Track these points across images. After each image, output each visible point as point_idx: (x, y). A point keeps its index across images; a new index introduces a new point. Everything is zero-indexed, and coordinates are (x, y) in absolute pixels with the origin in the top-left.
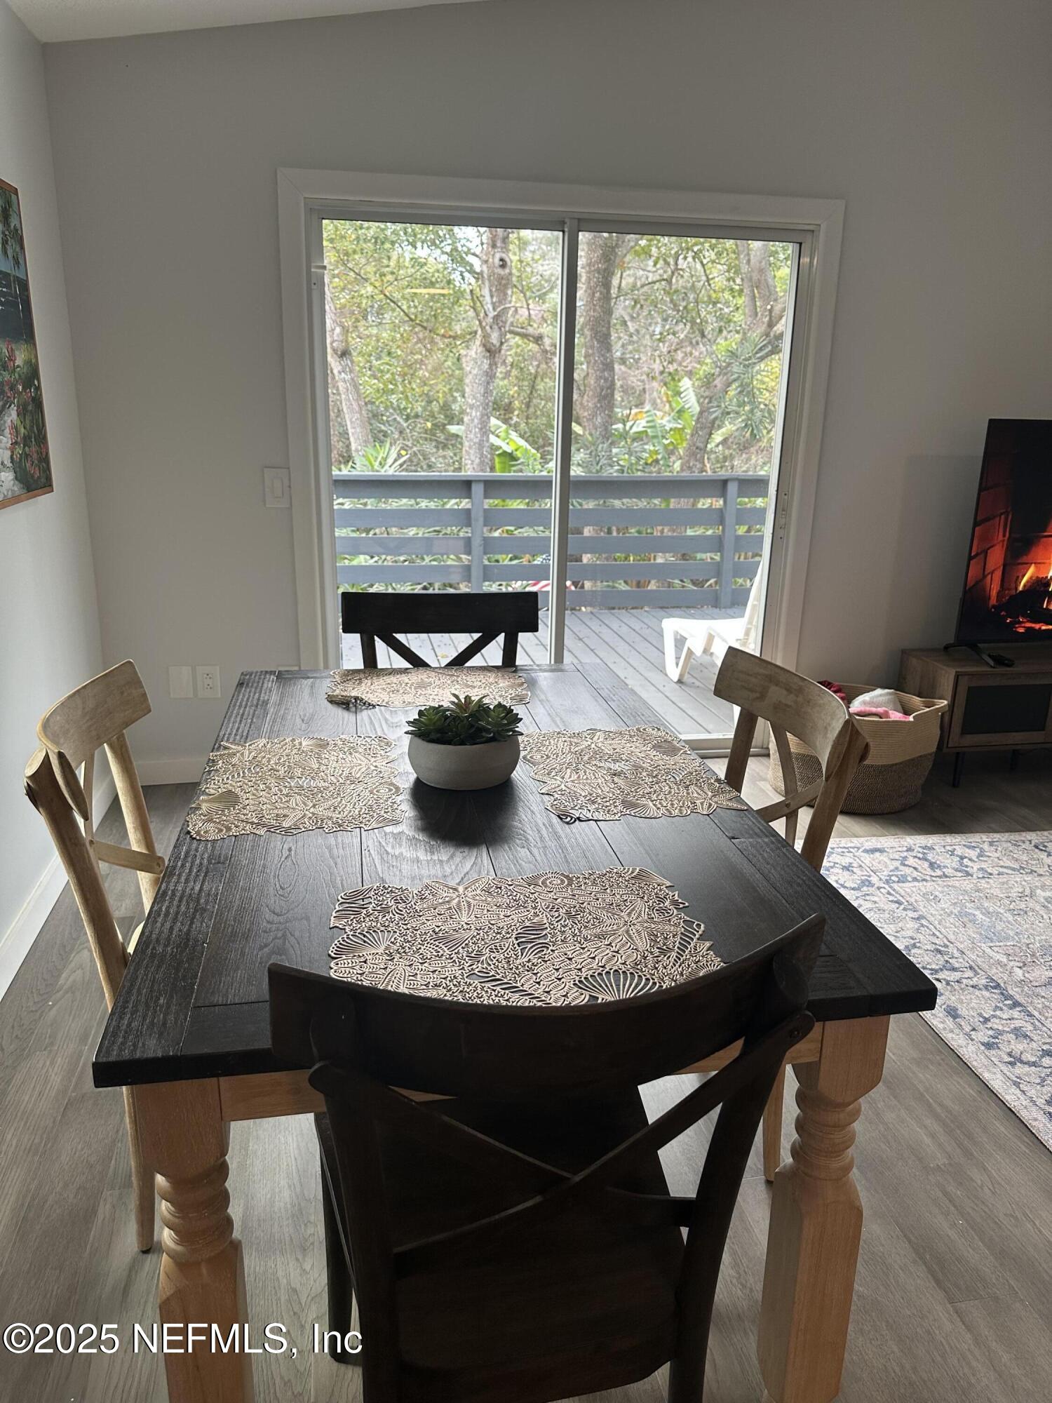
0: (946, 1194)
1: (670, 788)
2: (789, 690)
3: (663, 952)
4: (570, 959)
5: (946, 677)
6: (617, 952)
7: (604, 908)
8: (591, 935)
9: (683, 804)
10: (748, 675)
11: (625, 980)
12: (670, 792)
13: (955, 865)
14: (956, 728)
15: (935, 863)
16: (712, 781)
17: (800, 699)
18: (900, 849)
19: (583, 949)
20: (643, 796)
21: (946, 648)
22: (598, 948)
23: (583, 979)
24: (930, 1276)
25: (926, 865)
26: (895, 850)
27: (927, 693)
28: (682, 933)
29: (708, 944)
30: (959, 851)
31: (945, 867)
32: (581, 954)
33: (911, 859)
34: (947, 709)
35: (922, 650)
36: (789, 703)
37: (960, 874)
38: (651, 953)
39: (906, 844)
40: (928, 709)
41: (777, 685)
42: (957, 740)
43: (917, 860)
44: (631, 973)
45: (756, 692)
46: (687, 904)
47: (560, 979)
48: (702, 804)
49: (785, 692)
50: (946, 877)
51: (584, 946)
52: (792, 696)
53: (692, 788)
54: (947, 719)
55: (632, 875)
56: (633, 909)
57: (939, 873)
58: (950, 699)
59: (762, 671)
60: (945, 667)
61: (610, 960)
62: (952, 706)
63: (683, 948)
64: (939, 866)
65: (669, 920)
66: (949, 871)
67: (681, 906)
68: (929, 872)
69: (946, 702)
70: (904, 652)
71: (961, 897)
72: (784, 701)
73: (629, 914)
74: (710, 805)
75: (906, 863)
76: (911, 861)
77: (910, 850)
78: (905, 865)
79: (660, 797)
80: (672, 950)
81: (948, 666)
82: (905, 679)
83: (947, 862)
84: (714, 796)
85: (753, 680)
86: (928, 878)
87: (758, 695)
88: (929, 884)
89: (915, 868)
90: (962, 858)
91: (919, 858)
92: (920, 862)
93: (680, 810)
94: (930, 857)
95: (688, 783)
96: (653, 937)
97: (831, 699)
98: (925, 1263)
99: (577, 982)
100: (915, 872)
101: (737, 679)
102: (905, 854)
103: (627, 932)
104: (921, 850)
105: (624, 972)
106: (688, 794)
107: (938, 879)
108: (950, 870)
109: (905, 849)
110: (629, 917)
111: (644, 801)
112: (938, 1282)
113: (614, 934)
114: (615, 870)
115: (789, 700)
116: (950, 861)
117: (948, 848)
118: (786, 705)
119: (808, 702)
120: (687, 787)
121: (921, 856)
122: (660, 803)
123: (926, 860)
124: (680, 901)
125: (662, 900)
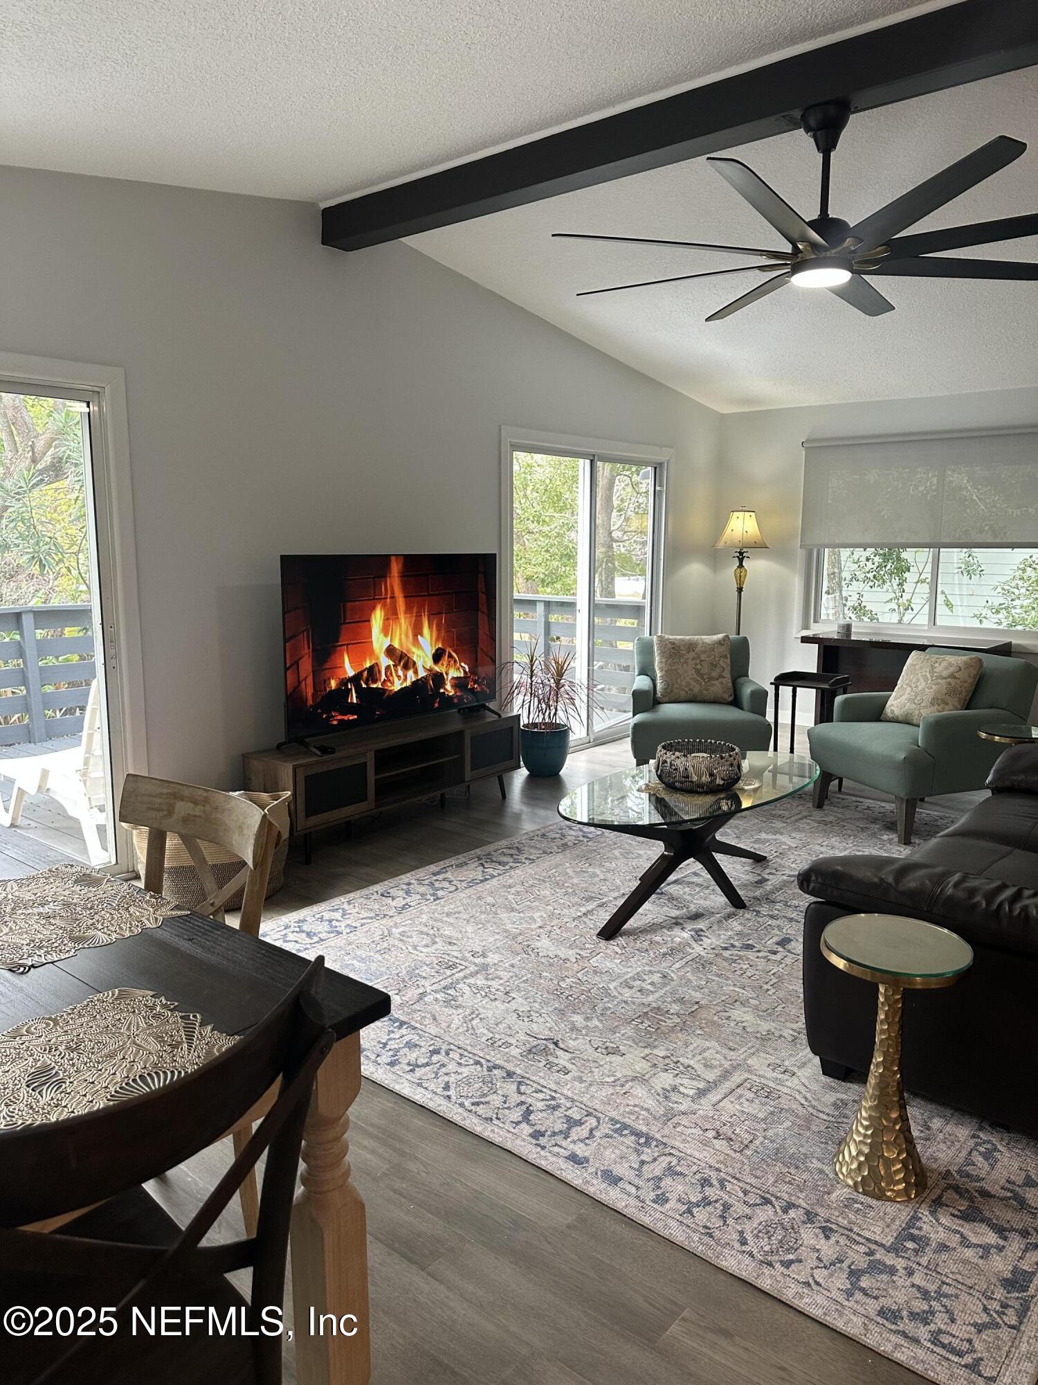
0: (395, 1191)
1: (111, 914)
2: (196, 803)
3: (174, 1047)
4: (93, 1083)
5: (286, 771)
6: (134, 1061)
7: (101, 1032)
8: (101, 1057)
9: (131, 924)
10: (153, 796)
11: (153, 1079)
12: (113, 918)
13: (327, 928)
14: (301, 814)
15: (311, 932)
16: (148, 898)
17: (208, 808)
18: (279, 929)
19: (100, 1070)
20: (88, 928)
21: (279, 747)
22: (114, 1065)
23: (113, 1093)
24: (403, 1259)
25: (304, 935)
26: (275, 931)
27: (272, 787)
28: (184, 1027)
29: (209, 1028)
30: (327, 916)
31: (320, 932)
32: (100, 1075)
33: (290, 934)
34: (291, 798)
35: (259, 752)
36: (198, 814)
37: (332, 935)
38: (165, 1051)
39: (282, 923)
40: (276, 802)
41: (183, 800)
42: (304, 824)
43: (295, 934)
44: (156, 1073)
45: (163, 810)
46: (176, 1004)
47: (92, 1102)
48: (148, 920)
49: (192, 805)
50: (322, 940)
51: (100, 1068)
52: (200, 807)
53: (132, 909)
54: (292, 806)
55: (115, 997)
56: (130, 1024)
57: (316, 939)
58: (292, 789)
59: (165, 791)
60: (283, 764)
61: (129, 1070)
62: (294, 794)
63: (190, 1038)
64: (315, 934)
65: (168, 1021)
66: (323, 936)
67: (172, 1007)
68: (308, 941)
69: (289, 793)
70: (244, 756)
71: (339, 954)
72: (191, 813)
73: (128, 1029)
74: (156, 919)
75: (288, 939)
76: (291, 937)
77: (287, 927)
78: (287, 941)
79: (105, 925)
80: (181, 1043)
81: (285, 762)
82: (249, 779)
83: (320, 929)
84: (157, 910)
85: (158, 800)
86: (308, 946)
87: (166, 813)
88: (310, 951)
89: (296, 942)
90: (330, 921)
91: (297, 932)
92: (298, 935)
93: (131, 931)
94: (305, 928)
95: (126, 906)
96: (159, 1039)
97: (238, 802)
98: (396, 1252)
99: (109, 1097)
100: (297, 945)
101: (142, 802)
102: (284, 932)
103: (134, 1043)
104: (296, 925)
105: (149, 1074)
106: (131, 915)
107: (316, 944)
108: (324, 934)
109: (283, 928)
110: (130, 1030)
111: (91, 933)
112: (410, 1260)
113: (123, 1049)
114: (96, 998)
115: (198, 811)
116: (321, 927)
117: (317, 916)
118: (195, 816)
119: (216, 809)
120: (127, 909)
121: (298, 929)
122: (108, 930)
123: (303, 932)
124: (169, 1003)
125: (152, 1008)
